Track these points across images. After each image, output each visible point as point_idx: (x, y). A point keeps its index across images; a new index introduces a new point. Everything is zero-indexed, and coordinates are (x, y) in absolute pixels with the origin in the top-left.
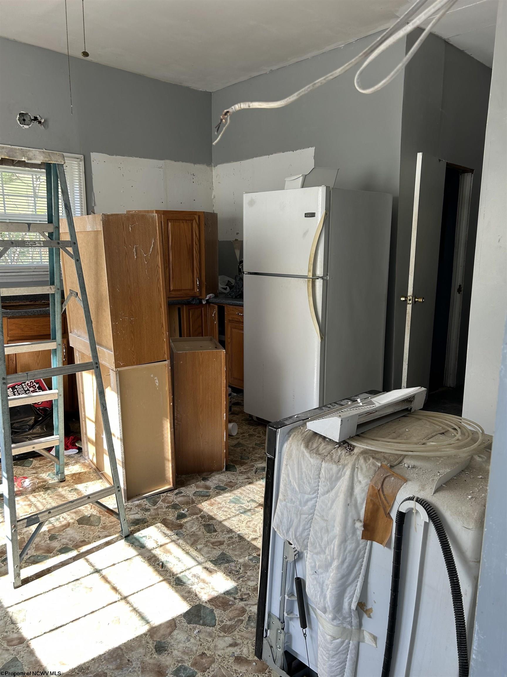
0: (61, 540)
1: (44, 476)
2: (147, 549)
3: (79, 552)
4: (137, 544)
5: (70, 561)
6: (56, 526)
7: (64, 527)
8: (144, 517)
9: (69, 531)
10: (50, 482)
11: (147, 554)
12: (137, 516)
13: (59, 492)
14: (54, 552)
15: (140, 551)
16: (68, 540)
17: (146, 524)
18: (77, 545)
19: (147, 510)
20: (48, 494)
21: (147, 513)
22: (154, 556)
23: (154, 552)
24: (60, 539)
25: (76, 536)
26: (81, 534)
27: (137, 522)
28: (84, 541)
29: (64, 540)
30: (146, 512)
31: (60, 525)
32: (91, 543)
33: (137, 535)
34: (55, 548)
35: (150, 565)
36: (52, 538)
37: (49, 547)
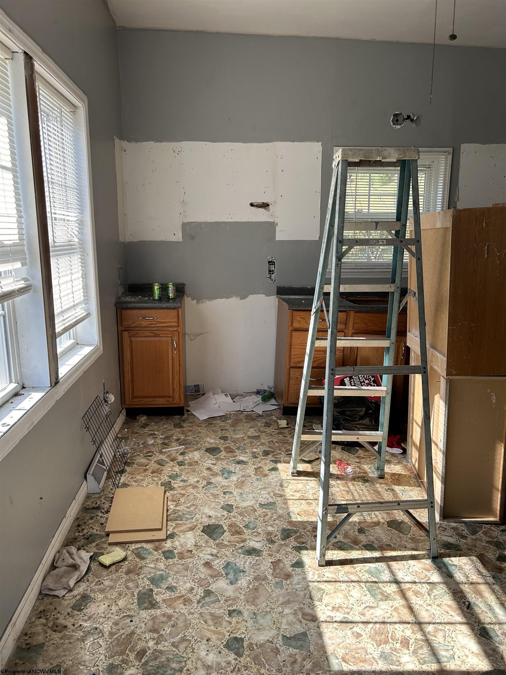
0: (368, 536)
1: (366, 467)
2: (455, 581)
3: (382, 554)
4: (444, 570)
5: (372, 560)
6: (367, 520)
7: (374, 524)
8: (458, 543)
9: (378, 529)
10: (370, 475)
11: (454, 586)
12: (451, 540)
13: (376, 488)
14: (360, 545)
15: (445, 579)
16: (375, 539)
17: (459, 552)
18: (382, 547)
19: (464, 537)
20: (366, 487)
21: (462, 540)
22: (461, 592)
23: (462, 586)
24: (367, 534)
25: (383, 537)
26: (388, 537)
27: (449, 546)
28: (390, 545)
29: (371, 537)
30: (461, 538)
31: (370, 521)
32: (396, 550)
33: (446, 560)
34: (362, 542)
35: (455, 599)
36: (361, 531)
37: (356, 539)
